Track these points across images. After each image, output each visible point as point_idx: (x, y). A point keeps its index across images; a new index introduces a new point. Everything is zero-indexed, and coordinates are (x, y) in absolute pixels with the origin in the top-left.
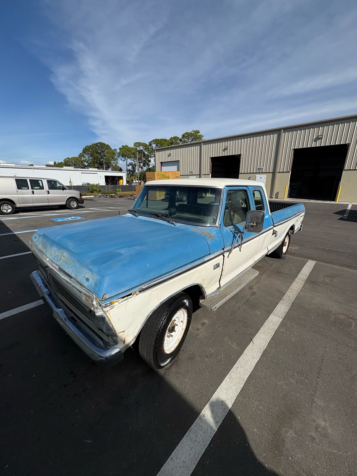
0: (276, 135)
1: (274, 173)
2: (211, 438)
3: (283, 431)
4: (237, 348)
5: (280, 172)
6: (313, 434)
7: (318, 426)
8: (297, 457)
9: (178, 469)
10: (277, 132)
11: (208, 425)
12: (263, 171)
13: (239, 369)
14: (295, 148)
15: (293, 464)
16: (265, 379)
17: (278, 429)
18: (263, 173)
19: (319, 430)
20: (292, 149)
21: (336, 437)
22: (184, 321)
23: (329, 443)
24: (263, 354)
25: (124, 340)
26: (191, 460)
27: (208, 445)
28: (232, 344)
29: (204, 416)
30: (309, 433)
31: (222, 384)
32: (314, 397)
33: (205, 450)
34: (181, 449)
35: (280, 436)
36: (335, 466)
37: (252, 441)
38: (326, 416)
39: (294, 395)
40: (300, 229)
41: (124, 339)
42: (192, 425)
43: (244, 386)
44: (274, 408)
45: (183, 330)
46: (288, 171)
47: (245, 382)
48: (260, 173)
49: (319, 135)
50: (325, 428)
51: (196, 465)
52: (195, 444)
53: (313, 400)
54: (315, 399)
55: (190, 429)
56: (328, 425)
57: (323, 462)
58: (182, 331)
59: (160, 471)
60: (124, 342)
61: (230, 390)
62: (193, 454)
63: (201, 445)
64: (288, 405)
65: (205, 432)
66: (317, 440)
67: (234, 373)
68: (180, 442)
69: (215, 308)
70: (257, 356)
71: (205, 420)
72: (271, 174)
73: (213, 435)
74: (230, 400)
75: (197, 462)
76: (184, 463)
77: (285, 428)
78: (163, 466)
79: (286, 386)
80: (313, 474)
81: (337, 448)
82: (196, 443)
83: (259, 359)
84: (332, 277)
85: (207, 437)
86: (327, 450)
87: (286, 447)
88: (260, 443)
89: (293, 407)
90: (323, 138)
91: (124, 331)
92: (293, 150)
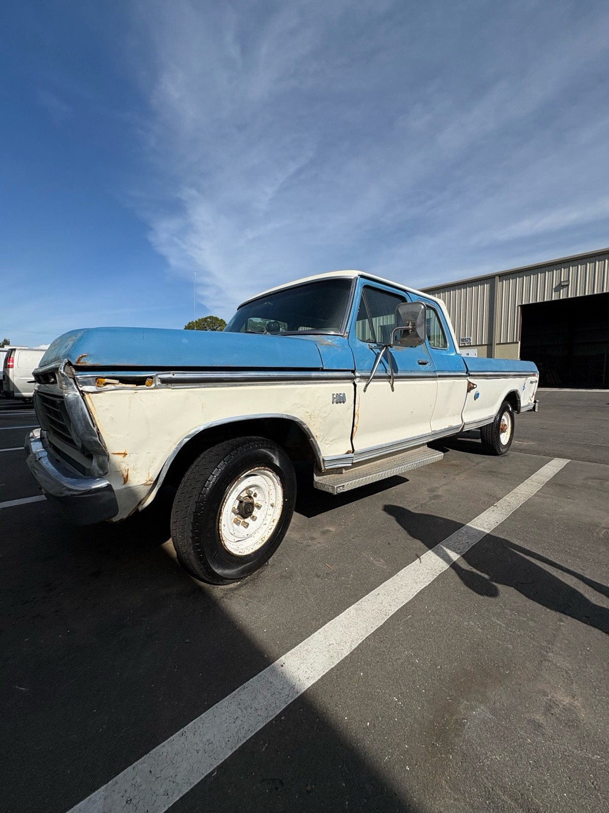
0: (487, 287)
1: (490, 345)
2: (286, 705)
3: (462, 706)
4: (385, 567)
5: (500, 344)
6: (539, 717)
7: (552, 704)
8: (492, 759)
9: (189, 755)
10: (489, 281)
11: (287, 682)
12: (470, 343)
13: (381, 597)
14: (522, 303)
15: (477, 771)
16: (436, 615)
17: (450, 701)
18: (471, 346)
19: (556, 710)
20: (517, 305)
21: (600, 729)
22: (277, 503)
23: (579, 738)
24: (438, 577)
25: (125, 476)
26: (227, 740)
27: (275, 716)
28: (377, 561)
29: (282, 666)
30: (527, 715)
31: (338, 617)
32: (547, 652)
33: (266, 725)
34: (210, 718)
35: (452, 715)
36: (595, 788)
37: (382, 718)
38: (574, 686)
39: (499, 645)
40: (534, 408)
41: (125, 474)
42: (251, 680)
43: (386, 622)
44: (446, 664)
45: (273, 521)
46: (515, 341)
47: (390, 617)
48: (465, 346)
49: (562, 280)
50: (569, 710)
51: (234, 750)
52: (245, 712)
53: (543, 656)
54: (551, 654)
55: (244, 684)
56: (578, 705)
57: (560, 775)
58: (272, 524)
59: (148, 754)
60: (125, 479)
61: (352, 629)
62: (236, 730)
63: (259, 715)
64: (482, 661)
65: (277, 693)
66: (549, 732)
67: (369, 602)
68: (214, 706)
69: (341, 488)
70: (426, 580)
71: (282, 672)
72: (486, 347)
73: (293, 700)
74: (349, 644)
75: (240, 745)
76: (207, 744)
77: (468, 701)
78: (157, 745)
79: (481, 628)
80: (530, 800)
81: (600, 751)
82: (249, 710)
83: (427, 585)
84: (603, 479)
85: (278, 702)
86: (573, 752)
87: (465, 738)
88: (399, 723)
89: (494, 665)
90: (569, 285)
91: (125, 454)
92: (520, 308)
